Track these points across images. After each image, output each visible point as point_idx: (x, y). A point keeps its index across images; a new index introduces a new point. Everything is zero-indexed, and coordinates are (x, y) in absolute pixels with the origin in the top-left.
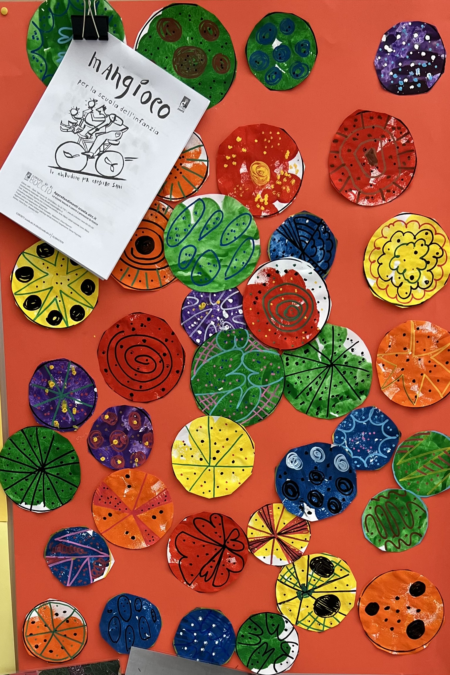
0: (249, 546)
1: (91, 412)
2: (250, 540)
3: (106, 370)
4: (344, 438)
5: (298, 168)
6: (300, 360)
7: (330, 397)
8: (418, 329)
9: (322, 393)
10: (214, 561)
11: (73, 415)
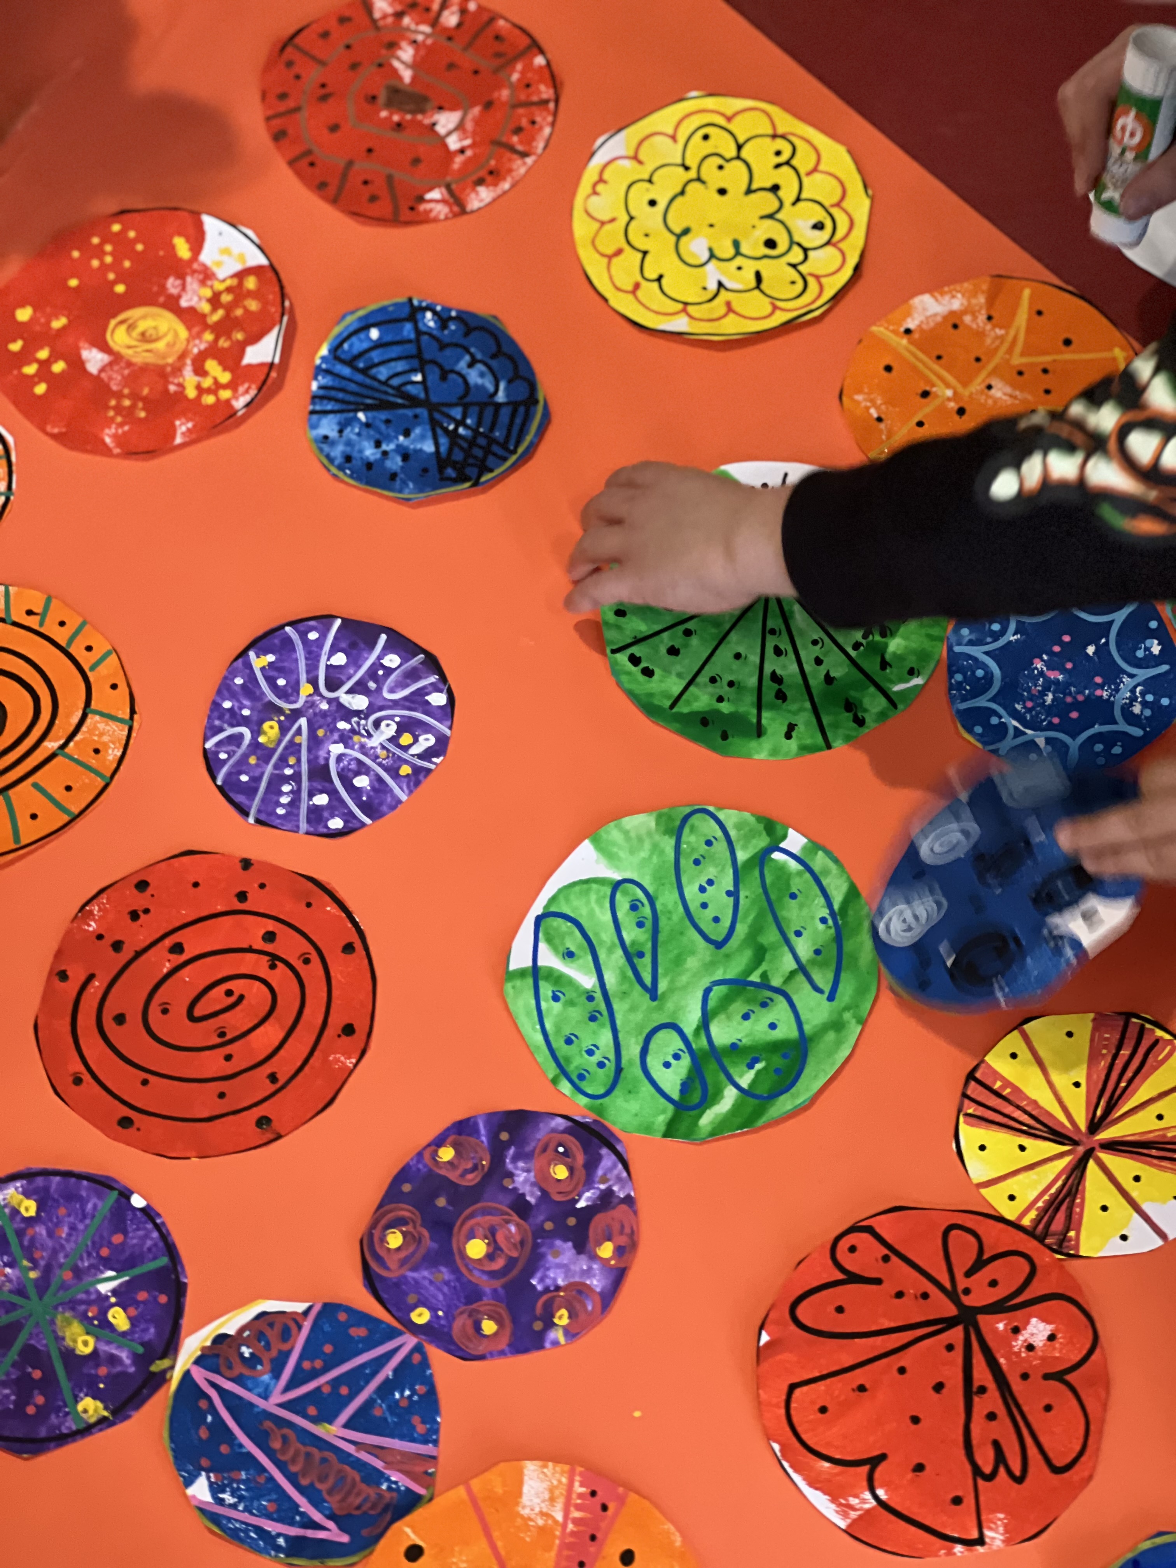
0: (1041, 1240)
1: (178, 1278)
2: (1026, 1222)
3: (125, 1122)
4: (1000, 717)
5: (236, 251)
6: (671, 638)
7: (853, 653)
8: (908, 331)
9: (818, 661)
10: (982, 1390)
11: (124, 1334)
